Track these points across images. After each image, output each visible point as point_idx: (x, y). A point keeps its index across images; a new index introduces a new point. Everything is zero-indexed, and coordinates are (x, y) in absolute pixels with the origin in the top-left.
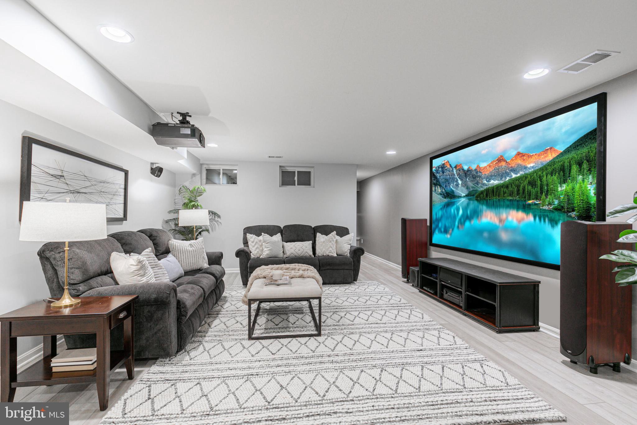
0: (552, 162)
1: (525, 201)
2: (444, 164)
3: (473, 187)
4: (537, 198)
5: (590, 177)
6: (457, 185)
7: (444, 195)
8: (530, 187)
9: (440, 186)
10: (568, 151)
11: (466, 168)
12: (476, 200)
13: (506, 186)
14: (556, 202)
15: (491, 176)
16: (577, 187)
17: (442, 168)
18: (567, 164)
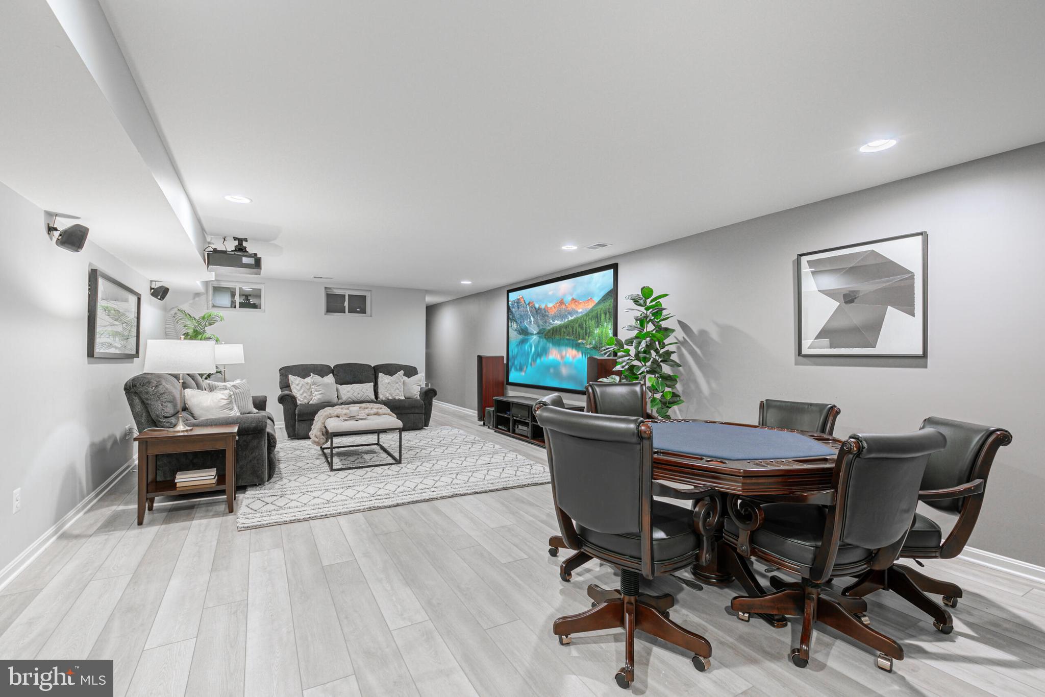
0: (592, 310)
1: (577, 340)
2: (519, 299)
3: (542, 326)
4: (583, 339)
5: (610, 324)
6: (530, 322)
7: (519, 331)
8: (580, 329)
9: (516, 322)
10: (599, 303)
11: (537, 306)
12: (545, 338)
13: (565, 326)
14: (594, 343)
15: (555, 316)
16: (604, 331)
17: (517, 303)
18: (599, 313)
